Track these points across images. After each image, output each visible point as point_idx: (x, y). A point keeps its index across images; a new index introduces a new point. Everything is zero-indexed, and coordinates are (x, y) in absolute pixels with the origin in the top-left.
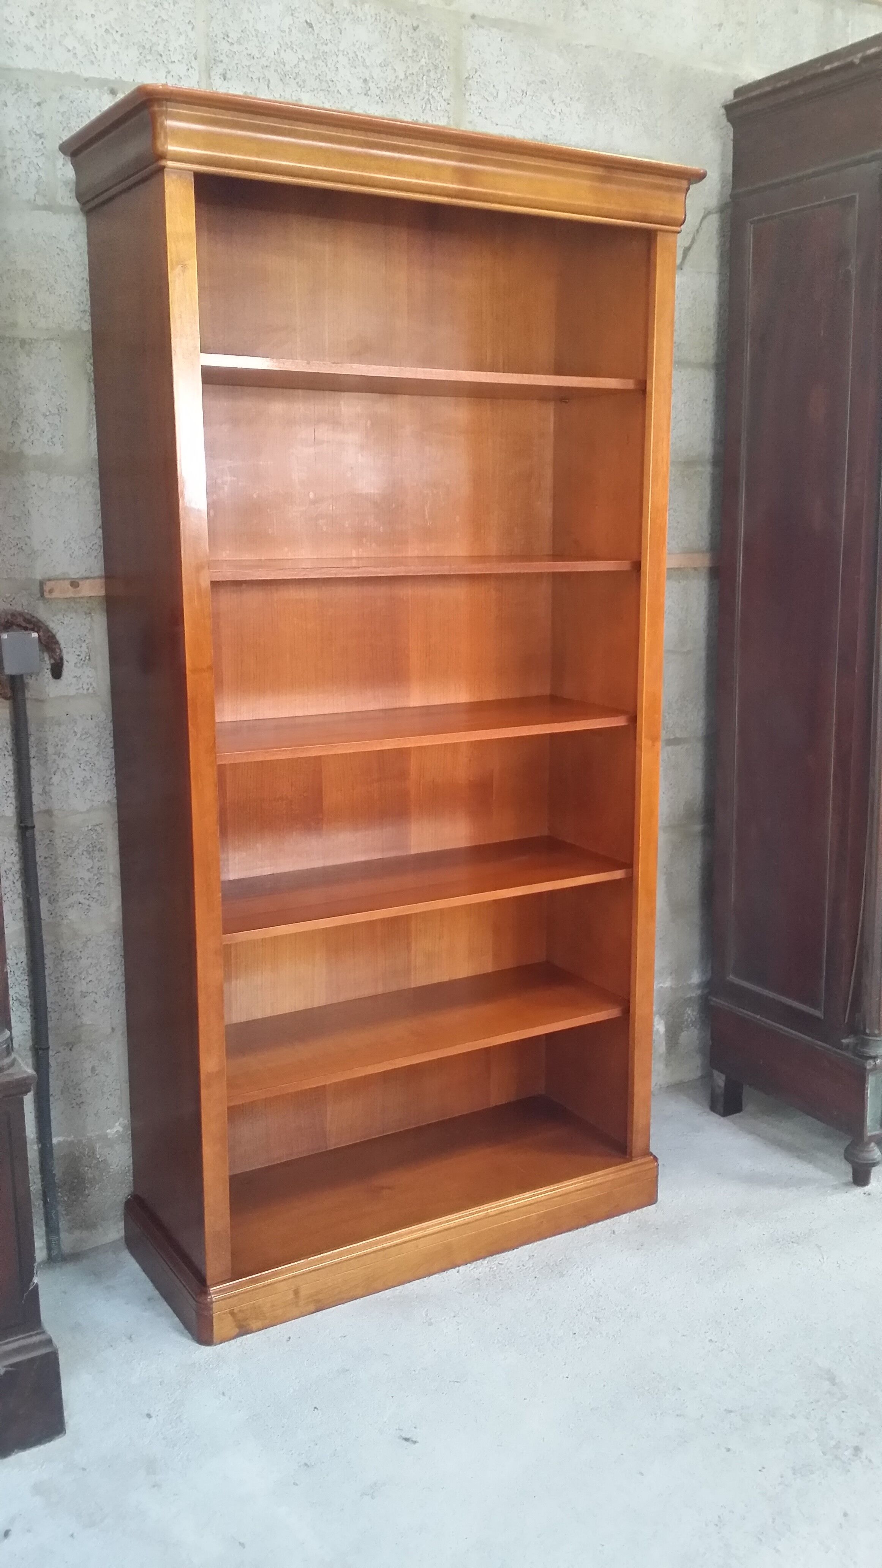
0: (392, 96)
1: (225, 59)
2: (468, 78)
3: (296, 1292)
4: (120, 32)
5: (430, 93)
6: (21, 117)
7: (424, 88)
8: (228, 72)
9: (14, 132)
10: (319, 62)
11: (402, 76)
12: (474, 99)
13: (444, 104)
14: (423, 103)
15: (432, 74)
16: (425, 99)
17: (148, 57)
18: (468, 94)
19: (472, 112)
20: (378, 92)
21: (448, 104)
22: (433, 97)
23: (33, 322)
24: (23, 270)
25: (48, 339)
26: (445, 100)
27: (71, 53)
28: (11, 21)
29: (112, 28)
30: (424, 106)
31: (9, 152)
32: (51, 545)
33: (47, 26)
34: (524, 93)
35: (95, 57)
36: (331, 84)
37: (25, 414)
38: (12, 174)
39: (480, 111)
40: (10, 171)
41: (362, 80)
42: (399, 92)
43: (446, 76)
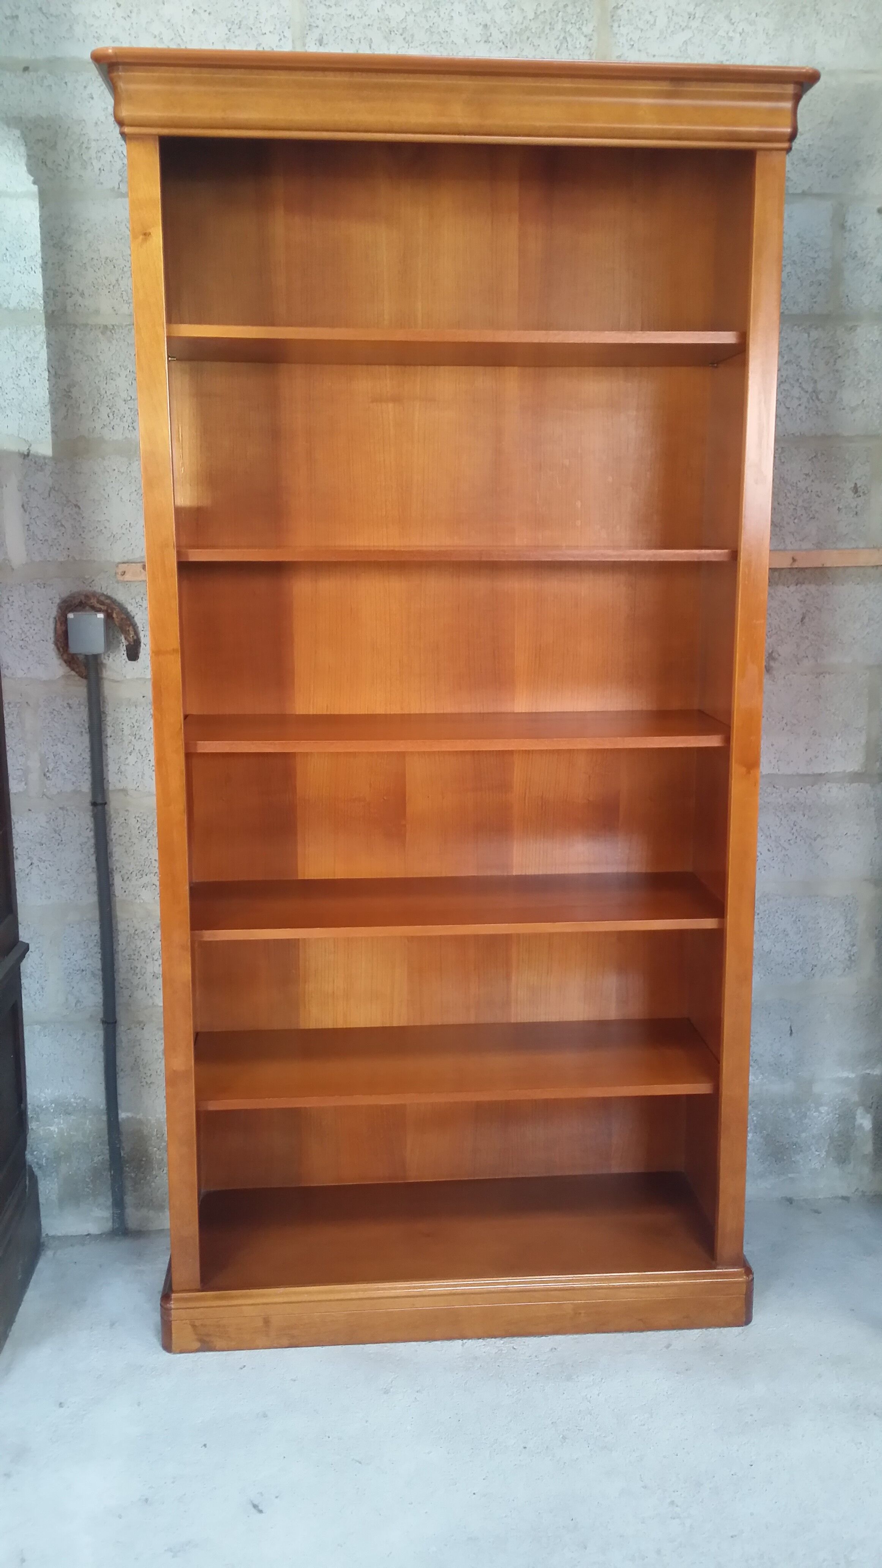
0: (518, 40)
1: (320, 23)
2: (616, 8)
3: (267, 1321)
4: (208, 11)
5: (567, 30)
6: (107, 108)
7: (559, 26)
8: (325, 37)
9: (99, 123)
10: (431, 13)
11: (531, 15)
12: (623, 30)
13: (583, 40)
14: (558, 43)
15: (570, 9)
16: (561, 38)
17: (237, 33)
18: (616, 25)
19: (621, 44)
20: (501, 37)
21: (590, 40)
22: (571, 35)
23: (115, 308)
24: (107, 258)
25: (129, 325)
26: (586, 36)
27: (158, 38)
28: (98, 15)
29: (200, 8)
30: (558, 47)
31: (93, 144)
32: (130, 529)
33: (134, 15)
34: (692, 17)
35: (182, 39)
36: (444, 35)
37: (105, 399)
38: (97, 165)
39: (632, 43)
40: (94, 162)
41: (481, 27)
42: (528, 33)
43: (587, 9)
